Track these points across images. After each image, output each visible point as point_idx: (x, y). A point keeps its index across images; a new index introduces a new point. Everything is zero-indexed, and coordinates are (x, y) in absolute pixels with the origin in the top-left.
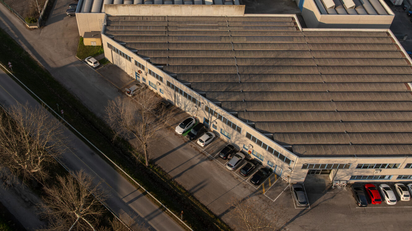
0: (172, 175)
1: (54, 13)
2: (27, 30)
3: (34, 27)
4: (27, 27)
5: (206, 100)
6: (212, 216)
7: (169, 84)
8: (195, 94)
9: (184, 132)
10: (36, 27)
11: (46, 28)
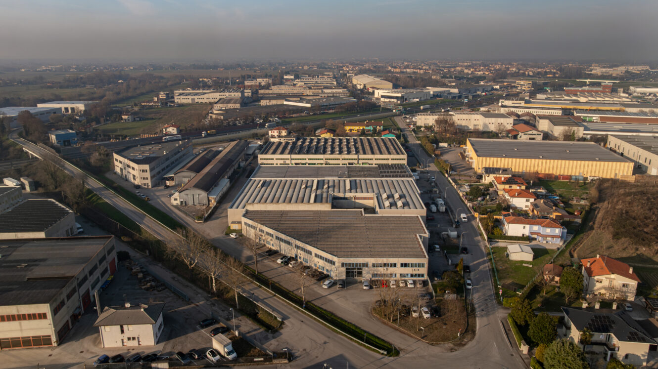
0: (270, 277)
1: (214, 216)
2: (196, 224)
3: (200, 222)
4: (196, 222)
5: (294, 240)
6: (288, 291)
7: (277, 238)
8: (288, 238)
9: (282, 262)
10: (202, 222)
11: (208, 222)
